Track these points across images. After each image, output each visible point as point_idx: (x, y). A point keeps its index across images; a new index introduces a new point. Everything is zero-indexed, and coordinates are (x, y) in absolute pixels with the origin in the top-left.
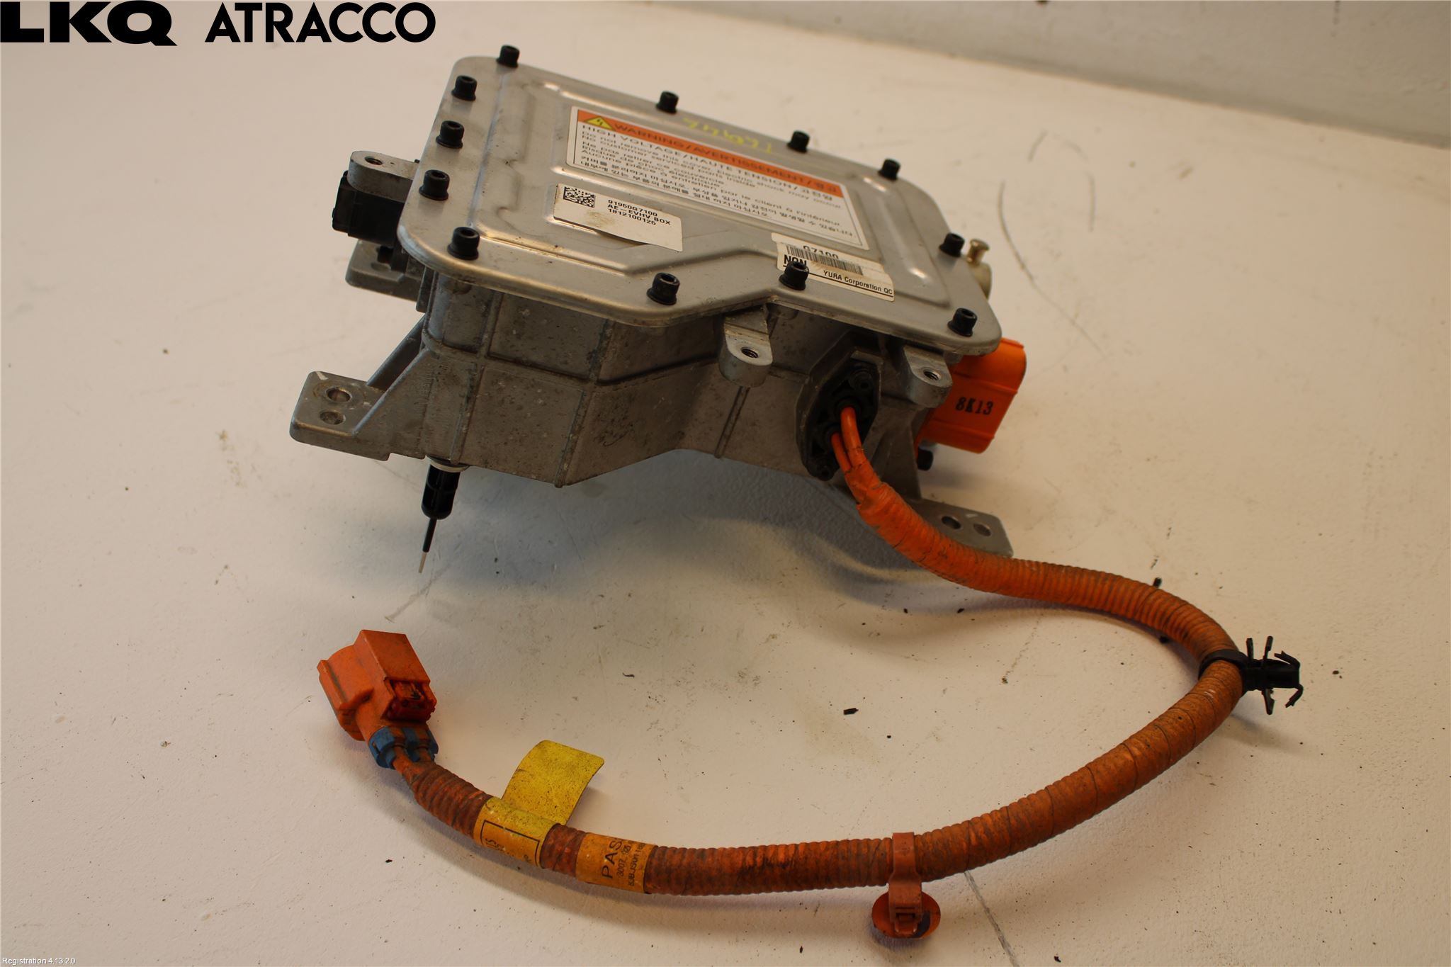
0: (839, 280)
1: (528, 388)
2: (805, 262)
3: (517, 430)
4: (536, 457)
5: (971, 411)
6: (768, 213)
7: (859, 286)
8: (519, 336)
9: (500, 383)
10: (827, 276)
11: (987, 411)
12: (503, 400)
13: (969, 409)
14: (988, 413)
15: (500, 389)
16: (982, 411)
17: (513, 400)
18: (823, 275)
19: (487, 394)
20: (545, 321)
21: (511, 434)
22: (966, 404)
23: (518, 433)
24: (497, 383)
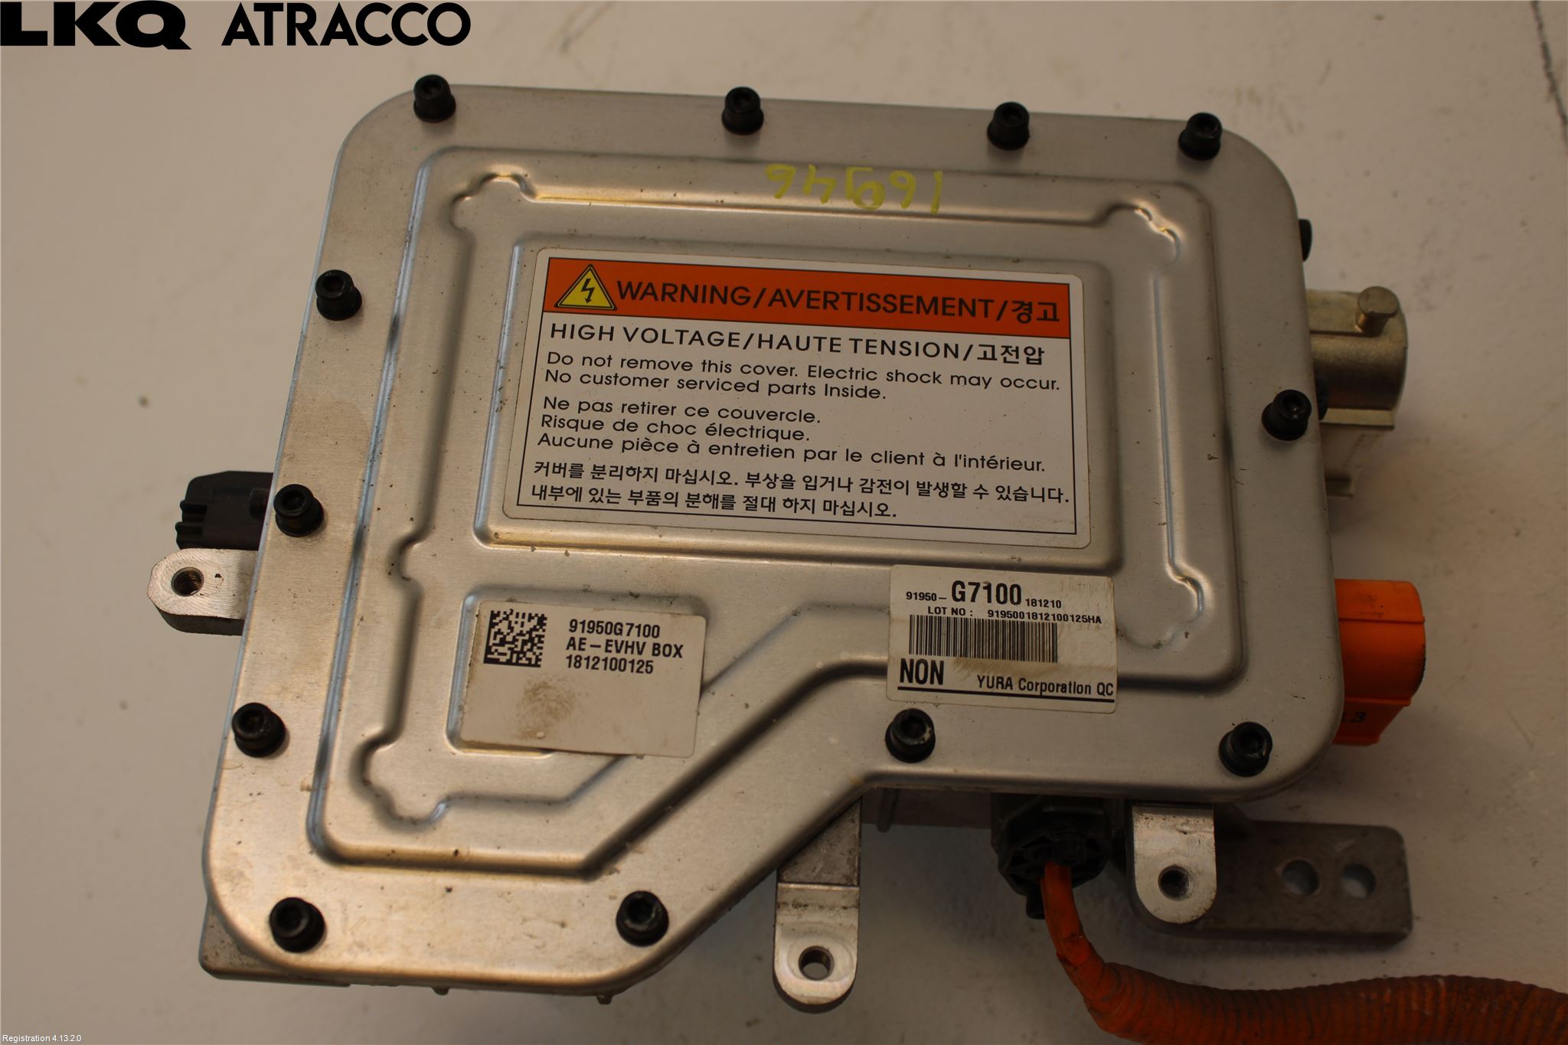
0: (1008, 691)
2: (942, 663)
6: (896, 500)
7: (1047, 693)
10: (985, 689)
18: (976, 688)
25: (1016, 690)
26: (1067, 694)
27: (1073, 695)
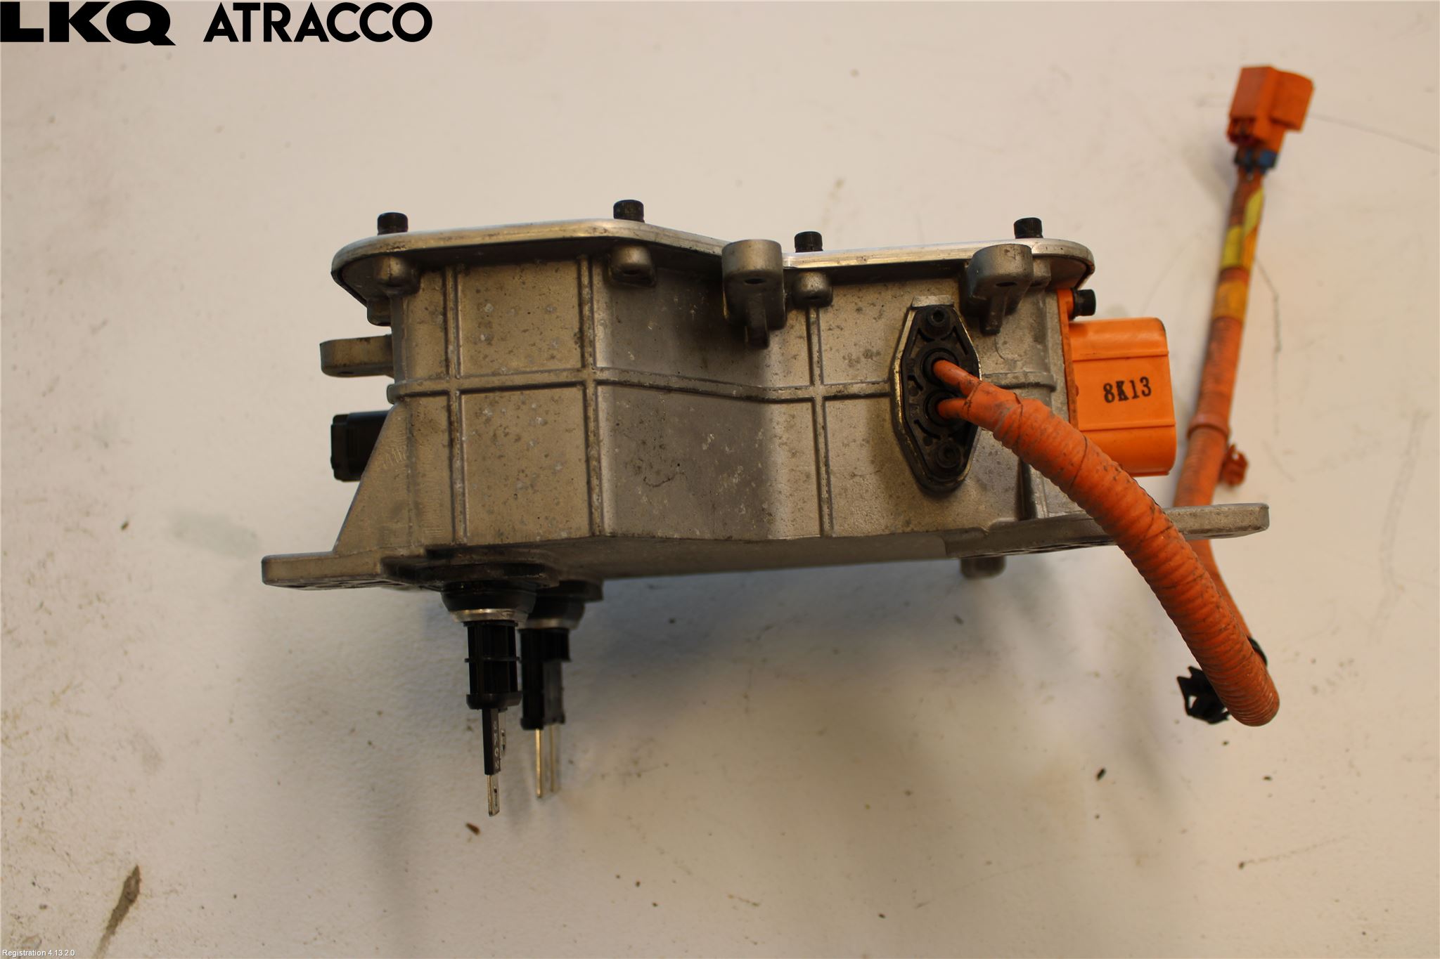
1: (519, 408)
3: (523, 471)
4: (558, 504)
5: (1126, 398)
8: (489, 341)
9: (486, 412)
11: (1147, 392)
12: (495, 435)
13: (1123, 396)
14: (1149, 394)
15: (488, 420)
16: (1139, 393)
17: (507, 430)
19: (474, 433)
20: (513, 310)
21: (518, 479)
22: (1115, 391)
23: (527, 476)
24: (481, 413)
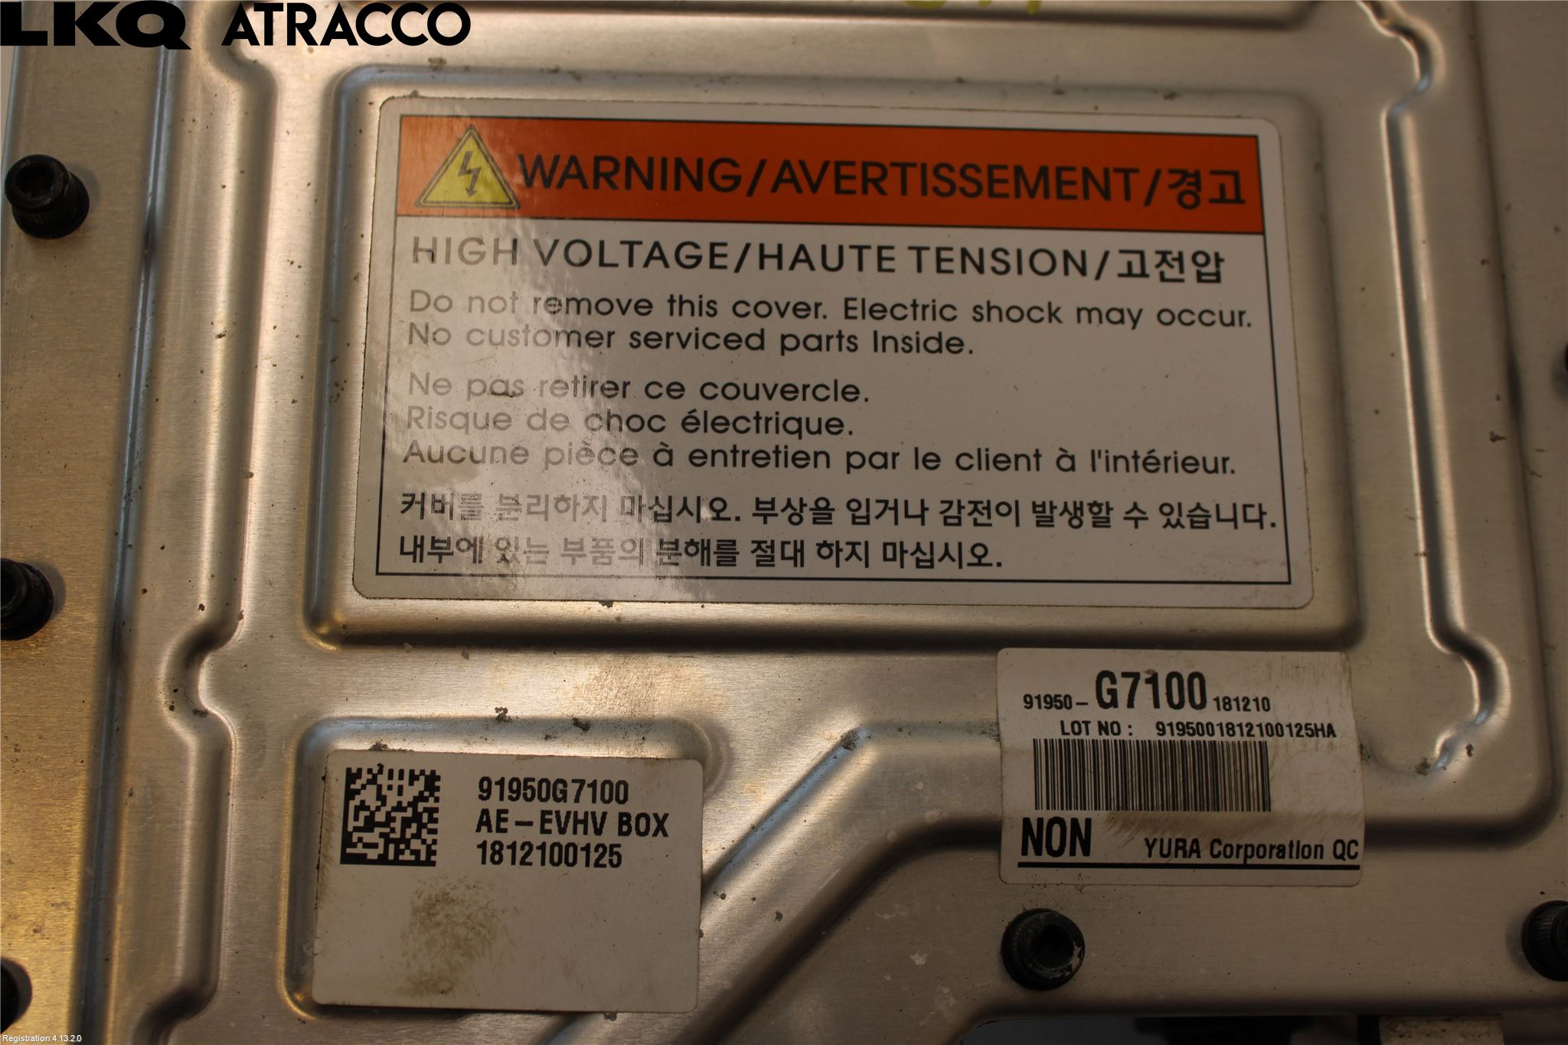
0: (1193, 860)
2: (1088, 822)
6: (999, 535)
7: (1255, 860)
18: (1143, 858)
25: (1206, 858)
26: (1287, 861)
27: (1295, 861)
